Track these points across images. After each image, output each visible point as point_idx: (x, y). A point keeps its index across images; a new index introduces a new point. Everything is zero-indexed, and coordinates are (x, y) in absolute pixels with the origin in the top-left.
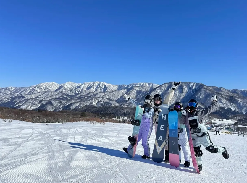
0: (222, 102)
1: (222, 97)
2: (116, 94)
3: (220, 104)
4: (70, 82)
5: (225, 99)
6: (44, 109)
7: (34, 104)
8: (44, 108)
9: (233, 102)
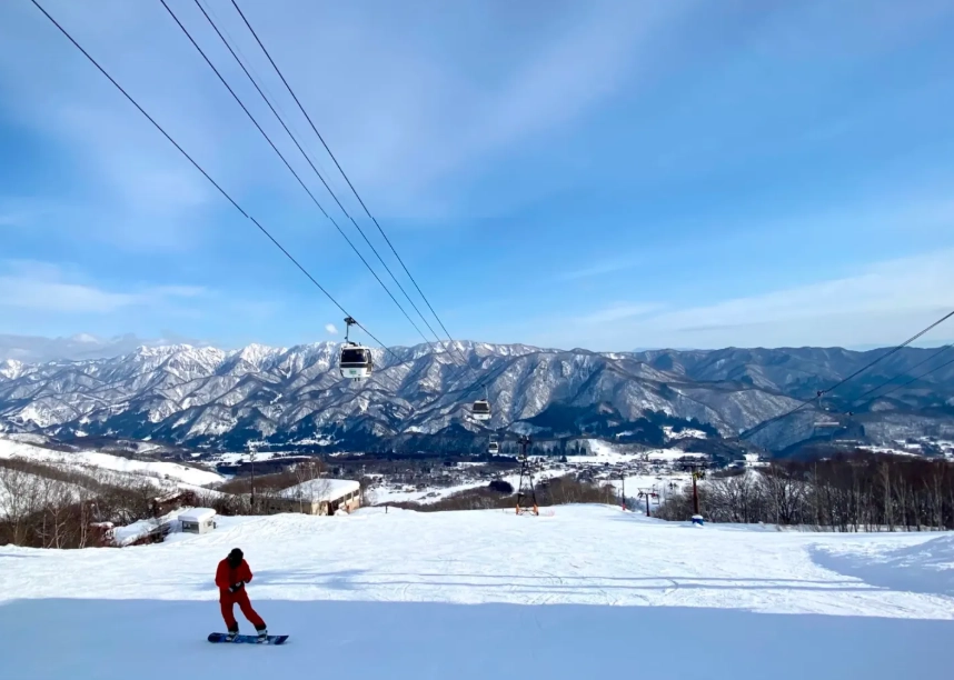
0: (646, 399)
1: (646, 387)
2: (392, 376)
3: (644, 402)
4: (255, 346)
5: (653, 391)
6: (254, 430)
7: (222, 419)
8: (252, 427)
9: (667, 398)
